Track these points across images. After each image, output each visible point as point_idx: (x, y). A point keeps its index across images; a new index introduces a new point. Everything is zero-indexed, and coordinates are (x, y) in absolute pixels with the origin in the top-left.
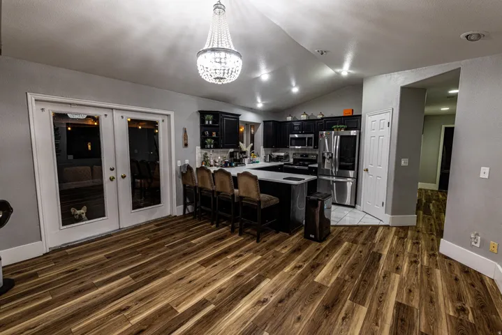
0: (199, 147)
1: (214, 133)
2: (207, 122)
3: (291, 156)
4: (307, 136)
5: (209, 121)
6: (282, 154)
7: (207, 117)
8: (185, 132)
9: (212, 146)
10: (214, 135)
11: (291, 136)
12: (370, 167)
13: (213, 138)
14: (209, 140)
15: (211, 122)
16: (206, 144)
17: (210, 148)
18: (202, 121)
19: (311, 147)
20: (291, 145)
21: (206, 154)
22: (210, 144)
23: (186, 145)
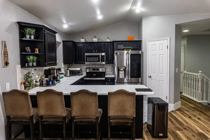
0: (19, 66)
1: (37, 50)
2: (28, 36)
3: (84, 70)
4: (100, 54)
5: (30, 35)
6: (78, 69)
7: (28, 30)
8: (5, 46)
9: (35, 64)
10: (37, 51)
11: (86, 54)
12: (152, 75)
13: (36, 55)
14: (31, 57)
15: (32, 37)
16: (27, 62)
17: (33, 66)
18: (22, 34)
19: (104, 63)
20: (86, 62)
21: (29, 73)
22: (33, 61)
23: (7, 64)
